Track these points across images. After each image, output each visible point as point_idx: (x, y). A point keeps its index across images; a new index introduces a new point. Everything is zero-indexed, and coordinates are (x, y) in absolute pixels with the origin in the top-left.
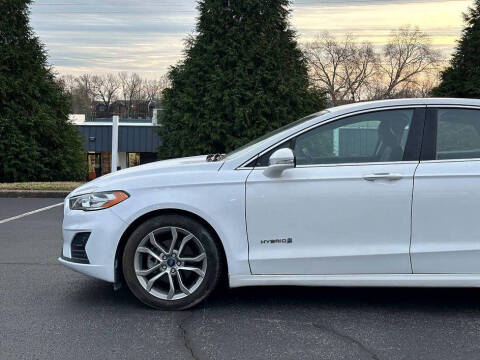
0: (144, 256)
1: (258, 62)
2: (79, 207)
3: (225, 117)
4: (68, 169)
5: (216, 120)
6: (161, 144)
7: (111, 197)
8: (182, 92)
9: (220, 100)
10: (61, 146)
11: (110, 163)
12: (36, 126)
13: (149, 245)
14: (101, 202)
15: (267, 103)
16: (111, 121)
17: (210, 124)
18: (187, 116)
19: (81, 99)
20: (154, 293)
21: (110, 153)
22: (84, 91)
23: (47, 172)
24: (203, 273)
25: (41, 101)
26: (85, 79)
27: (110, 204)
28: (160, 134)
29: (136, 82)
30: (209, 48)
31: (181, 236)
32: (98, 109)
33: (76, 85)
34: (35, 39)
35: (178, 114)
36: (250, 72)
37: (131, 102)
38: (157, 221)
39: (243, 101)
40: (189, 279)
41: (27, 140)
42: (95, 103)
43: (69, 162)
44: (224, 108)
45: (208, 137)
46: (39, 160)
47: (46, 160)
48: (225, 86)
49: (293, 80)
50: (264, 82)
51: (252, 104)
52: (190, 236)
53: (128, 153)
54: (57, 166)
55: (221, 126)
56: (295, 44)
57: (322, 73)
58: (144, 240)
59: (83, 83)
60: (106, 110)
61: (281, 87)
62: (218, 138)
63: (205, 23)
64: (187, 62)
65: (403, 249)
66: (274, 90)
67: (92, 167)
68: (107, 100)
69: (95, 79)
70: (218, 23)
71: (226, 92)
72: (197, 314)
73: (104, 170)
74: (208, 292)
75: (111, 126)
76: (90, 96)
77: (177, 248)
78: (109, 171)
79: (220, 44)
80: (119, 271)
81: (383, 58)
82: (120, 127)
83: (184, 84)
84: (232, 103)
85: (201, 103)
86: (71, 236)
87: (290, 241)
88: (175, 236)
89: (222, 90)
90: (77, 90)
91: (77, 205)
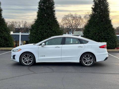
0: (24, 58)
1: (49, 24)
2: (14, 51)
3: (42, 35)
4: (10, 45)
5: (40, 35)
6: (29, 40)
7: (19, 50)
8: (33, 30)
9: (41, 32)
10: (8, 40)
11: (19, 43)
12: (4, 36)
13: (24, 57)
14: (17, 50)
15: (50, 32)
16: (19, 33)
17: (39, 36)
18: (34, 35)
19: (12, 27)
20: (25, 64)
21: (19, 41)
22: (12, 25)
23: (6, 46)
24: (32, 61)
25: (5, 31)
26: (13, 22)
27: (18, 51)
28: (29, 38)
29: (26, 23)
30: (39, 21)
31: (29, 55)
32: (16, 30)
33: (10, 24)
34: (3, 18)
35: (33, 34)
36: (47, 26)
37: (24, 28)
38: (26, 53)
39: (45, 32)
40: (30, 61)
41: (2, 39)
42: (15, 28)
43: (10, 43)
44: (42, 33)
45: (39, 39)
46: (4, 43)
47: (6, 43)
48: (42, 29)
49: (56, 28)
50: (50, 28)
51: (47, 32)
52: (30, 55)
53: (23, 41)
54: (8, 44)
55: (41, 37)
56: (56, 20)
57: (70, 22)
58: (23, 56)
59: (12, 23)
60: (18, 30)
61: (53, 29)
62: (40, 39)
63: (38, 16)
64: (35, 24)
65: (60, 57)
66: (52, 30)
67: (15, 44)
68: (18, 27)
69: (15, 22)
70: (41, 16)
71: (42, 30)
72: (31, 66)
73: (17, 45)
74: (33, 63)
75: (19, 35)
76: (14, 26)
77: (28, 57)
78: (19, 46)
79: (41, 20)
80: (20, 60)
81: (84, 19)
82: (21, 35)
83: (34, 28)
84: (43, 32)
85: (37, 32)
86: (13, 55)
87: (45, 56)
88: (28, 55)
89: (41, 30)
90: (11, 25)
91: (13, 51)
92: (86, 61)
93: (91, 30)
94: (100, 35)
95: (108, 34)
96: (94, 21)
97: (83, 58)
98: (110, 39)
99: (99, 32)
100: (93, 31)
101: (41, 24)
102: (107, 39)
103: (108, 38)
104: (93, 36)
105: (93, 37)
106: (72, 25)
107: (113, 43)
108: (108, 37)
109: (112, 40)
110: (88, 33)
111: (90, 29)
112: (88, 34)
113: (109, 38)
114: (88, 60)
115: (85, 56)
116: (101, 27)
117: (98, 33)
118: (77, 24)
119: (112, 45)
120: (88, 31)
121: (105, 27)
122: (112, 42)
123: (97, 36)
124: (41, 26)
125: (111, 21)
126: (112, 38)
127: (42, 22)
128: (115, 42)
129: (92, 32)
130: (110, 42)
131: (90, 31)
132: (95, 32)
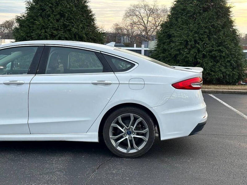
92: (122, 137)
93: (176, 34)
94: (199, 47)
95: (220, 44)
96: (184, 10)
97: (113, 125)
98: (224, 57)
99: (197, 38)
100: (180, 36)
101: (41, 15)
102: (218, 58)
103: (221, 56)
104: (179, 50)
105: (180, 53)
106: (146, 28)
107: (233, 69)
108: (220, 51)
109: (229, 61)
110: (168, 40)
111: (172, 32)
112: (168, 44)
113: (224, 54)
114: (129, 133)
115: (119, 117)
116: (202, 25)
117: (193, 43)
118: (157, 25)
119: (229, 75)
120: (169, 36)
121: (213, 25)
122: (231, 65)
123: (190, 50)
124: (41, 19)
125: (231, 10)
126: (231, 54)
127: (45, 10)
128: (239, 66)
129: (177, 39)
130: (226, 67)
131: (174, 36)
132: (185, 38)
